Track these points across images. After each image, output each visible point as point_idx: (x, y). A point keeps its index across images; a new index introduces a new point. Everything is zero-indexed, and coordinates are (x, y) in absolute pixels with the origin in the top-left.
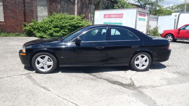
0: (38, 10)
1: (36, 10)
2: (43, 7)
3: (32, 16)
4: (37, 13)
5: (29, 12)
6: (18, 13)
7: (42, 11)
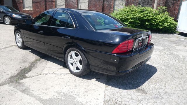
0: (116, 4)
1: (114, 4)
2: (121, 1)
3: (109, 10)
4: (114, 7)
5: (107, 6)
6: (98, 7)
7: (119, 5)
